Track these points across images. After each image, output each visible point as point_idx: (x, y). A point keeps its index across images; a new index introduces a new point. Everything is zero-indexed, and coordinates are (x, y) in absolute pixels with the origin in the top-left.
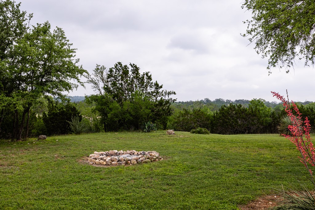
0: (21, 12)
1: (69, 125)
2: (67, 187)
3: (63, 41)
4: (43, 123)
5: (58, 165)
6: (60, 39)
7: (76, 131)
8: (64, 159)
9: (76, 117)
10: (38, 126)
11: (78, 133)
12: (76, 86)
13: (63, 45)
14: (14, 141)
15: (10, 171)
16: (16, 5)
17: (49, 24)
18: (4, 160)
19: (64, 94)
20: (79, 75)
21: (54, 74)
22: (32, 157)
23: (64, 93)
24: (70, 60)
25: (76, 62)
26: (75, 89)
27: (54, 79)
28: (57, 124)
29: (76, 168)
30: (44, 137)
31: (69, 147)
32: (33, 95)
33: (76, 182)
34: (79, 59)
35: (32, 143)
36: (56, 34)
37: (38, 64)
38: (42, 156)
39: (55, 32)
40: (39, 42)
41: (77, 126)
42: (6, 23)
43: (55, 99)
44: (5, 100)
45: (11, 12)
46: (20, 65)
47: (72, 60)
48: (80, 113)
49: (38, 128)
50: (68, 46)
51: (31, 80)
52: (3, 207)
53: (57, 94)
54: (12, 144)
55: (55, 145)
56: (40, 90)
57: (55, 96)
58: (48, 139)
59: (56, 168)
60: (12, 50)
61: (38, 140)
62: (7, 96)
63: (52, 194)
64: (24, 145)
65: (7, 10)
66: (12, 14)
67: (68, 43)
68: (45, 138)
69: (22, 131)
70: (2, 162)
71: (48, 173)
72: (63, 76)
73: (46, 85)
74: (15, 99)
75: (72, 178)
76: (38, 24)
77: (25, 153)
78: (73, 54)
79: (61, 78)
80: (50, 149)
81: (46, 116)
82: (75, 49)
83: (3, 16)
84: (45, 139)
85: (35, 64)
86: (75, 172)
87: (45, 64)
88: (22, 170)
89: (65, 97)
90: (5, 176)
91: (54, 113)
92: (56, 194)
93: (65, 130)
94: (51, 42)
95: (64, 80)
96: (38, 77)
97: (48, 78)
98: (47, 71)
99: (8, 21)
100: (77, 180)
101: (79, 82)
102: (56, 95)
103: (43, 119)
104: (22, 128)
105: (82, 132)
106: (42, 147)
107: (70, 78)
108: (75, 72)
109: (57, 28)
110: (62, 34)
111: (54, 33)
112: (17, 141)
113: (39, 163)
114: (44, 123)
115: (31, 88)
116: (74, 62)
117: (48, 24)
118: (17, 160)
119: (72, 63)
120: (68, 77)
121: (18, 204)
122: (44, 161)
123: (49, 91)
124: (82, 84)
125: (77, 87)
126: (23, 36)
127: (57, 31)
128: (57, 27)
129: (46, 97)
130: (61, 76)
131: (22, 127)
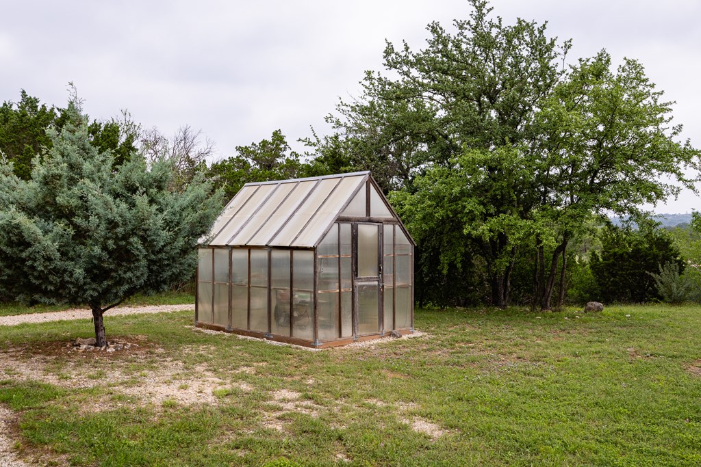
0: (548, 42)
1: (653, 281)
2: (669, 427)
3: (641, 88)
4: (591, 276)
5: (640, 372)
6: (634, 84)
7: (670, 296)
8: (652, 359)
9: (671, 263)
10: (582, 282)
11: (677, 301)
12: (675, 190)
13: (640, 96)
14: (535, 311)
15: (537, 372)
16: (538, 29)
17: (607, 55)
18: (523, 347)
19: (645, 211)
20: (683, 163)
21: (621, 167)
22: (578, 348)
23: (644, 207)
24: (658, 130)
25: (675, 133)
26: (673, 197)
27: (620, 176)
28: (623, 279)
29: (686, 386)
30: (599, 307)
31: (659, 332)
32: (575, 215)
33: (689, 418)
34: (682, 125)
35: (573, 317)
36: (624, 74)
37: (585, 146)
38: (598, 349)
39: (621, 70)
40: (586, 98)
41: (674, 285)
42: (520, 69)
43: (624, 222)
44: (521, 226)
45: (527, 45)
46: (545, 152)
47: (664, 129)
48: (679, 254)
49: (581, 286)
50: (652, 98)
51: (570, 182)
52: (535, 443)
53: (626, 212)
54: (533, 318)
55: (625, 326)
56: (590, 202)
57: (623, 215)
58: (609, 310)
59: (636, 379)
60: (531, 123)
61: (586, 312)
62: (523, 218)
63: (635, 436)
64: (557, 319)
65: (520, 42)
66: (529, 49)
67: (652, 91)
68: (599, 309)
69: (552, 291)
70: (520, 351)
71: (618, 387)
72: (641, 168)
73: (602, 191)
74: (540, 223)
75: (680, 408)
76: (580, 60)
77: (563, 337)
78: (666, 116)
79: (636, 173)
80: (615, 334)
81: (598, 260)
82: (671, 103)
83: (513, 57)
84: (601, 310)
85: (578, 147)
86: (683, 394)
87: (600, 145)
88: (563, 372)
89: (648, 218)
90: (529, 381)
91: (615, 253)
92: (645, 438)
93: (643, 292)
94: (614, 94)
95: (645, 177)
96: (584, 175)
97: (606, 175)
98: (606, 161)
99: (524, 64)
100: (692, 414)
101: (680, 179)
102: (624, 213)
103: (591, 267)
104: (551, 285)
105: (685, 300)
106: (596, 328)
107: (660, 172)
108: (671, 157)
109: (625, 62)
110: (638, 72)
111: (619, 74)
112: (541, 310)
113: (595, 362)
114: (595, 276)
115: (569, 199)
116: (667, 134)
117: (605, 55)
118: (549, 351)
119: (663, 136)
120: (654, 171)
121: (565, 445)
122: (605, 360)
123: (608, 206)
124: (688, 184)
125: (676, 192)
126: (550, 91)
127: (627, 68)
128: (625, 59)
129: (602, 219)
130: (638, 169)
131: (552, 282)
